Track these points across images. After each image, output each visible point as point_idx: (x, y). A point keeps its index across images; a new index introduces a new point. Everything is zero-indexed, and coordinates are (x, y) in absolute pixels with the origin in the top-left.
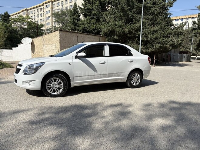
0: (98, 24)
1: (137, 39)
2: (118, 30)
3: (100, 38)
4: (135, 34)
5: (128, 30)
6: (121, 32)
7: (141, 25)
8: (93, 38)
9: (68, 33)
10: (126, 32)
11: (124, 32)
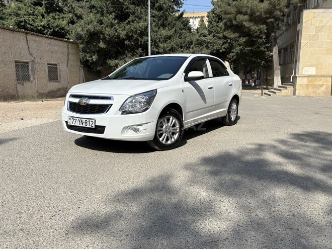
0: (53, 16)
1: (140, 49)
2: (108, 32)
3: (68, 46)
4: (137, 40)
5: (125, 32)
6: (114, 35)
7: (148, 24)
8: (57, 45)
9: (8, 33)
10: (121, 36)
11: (118, 37)
